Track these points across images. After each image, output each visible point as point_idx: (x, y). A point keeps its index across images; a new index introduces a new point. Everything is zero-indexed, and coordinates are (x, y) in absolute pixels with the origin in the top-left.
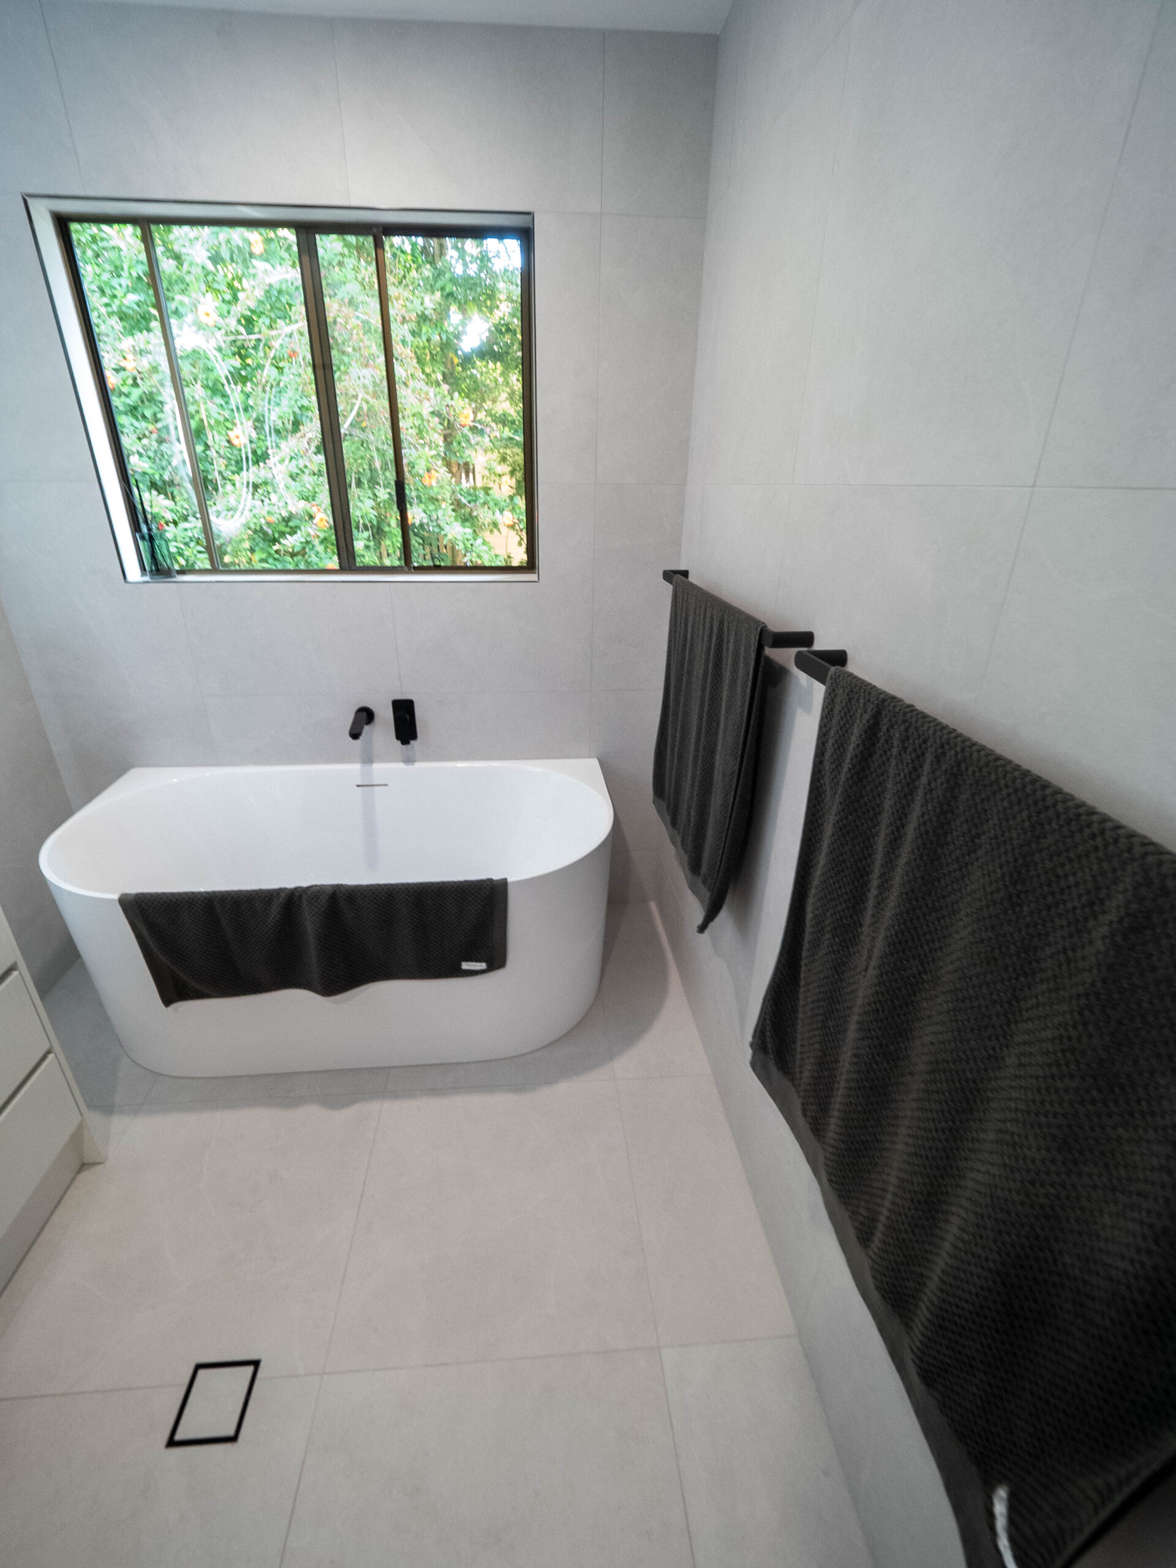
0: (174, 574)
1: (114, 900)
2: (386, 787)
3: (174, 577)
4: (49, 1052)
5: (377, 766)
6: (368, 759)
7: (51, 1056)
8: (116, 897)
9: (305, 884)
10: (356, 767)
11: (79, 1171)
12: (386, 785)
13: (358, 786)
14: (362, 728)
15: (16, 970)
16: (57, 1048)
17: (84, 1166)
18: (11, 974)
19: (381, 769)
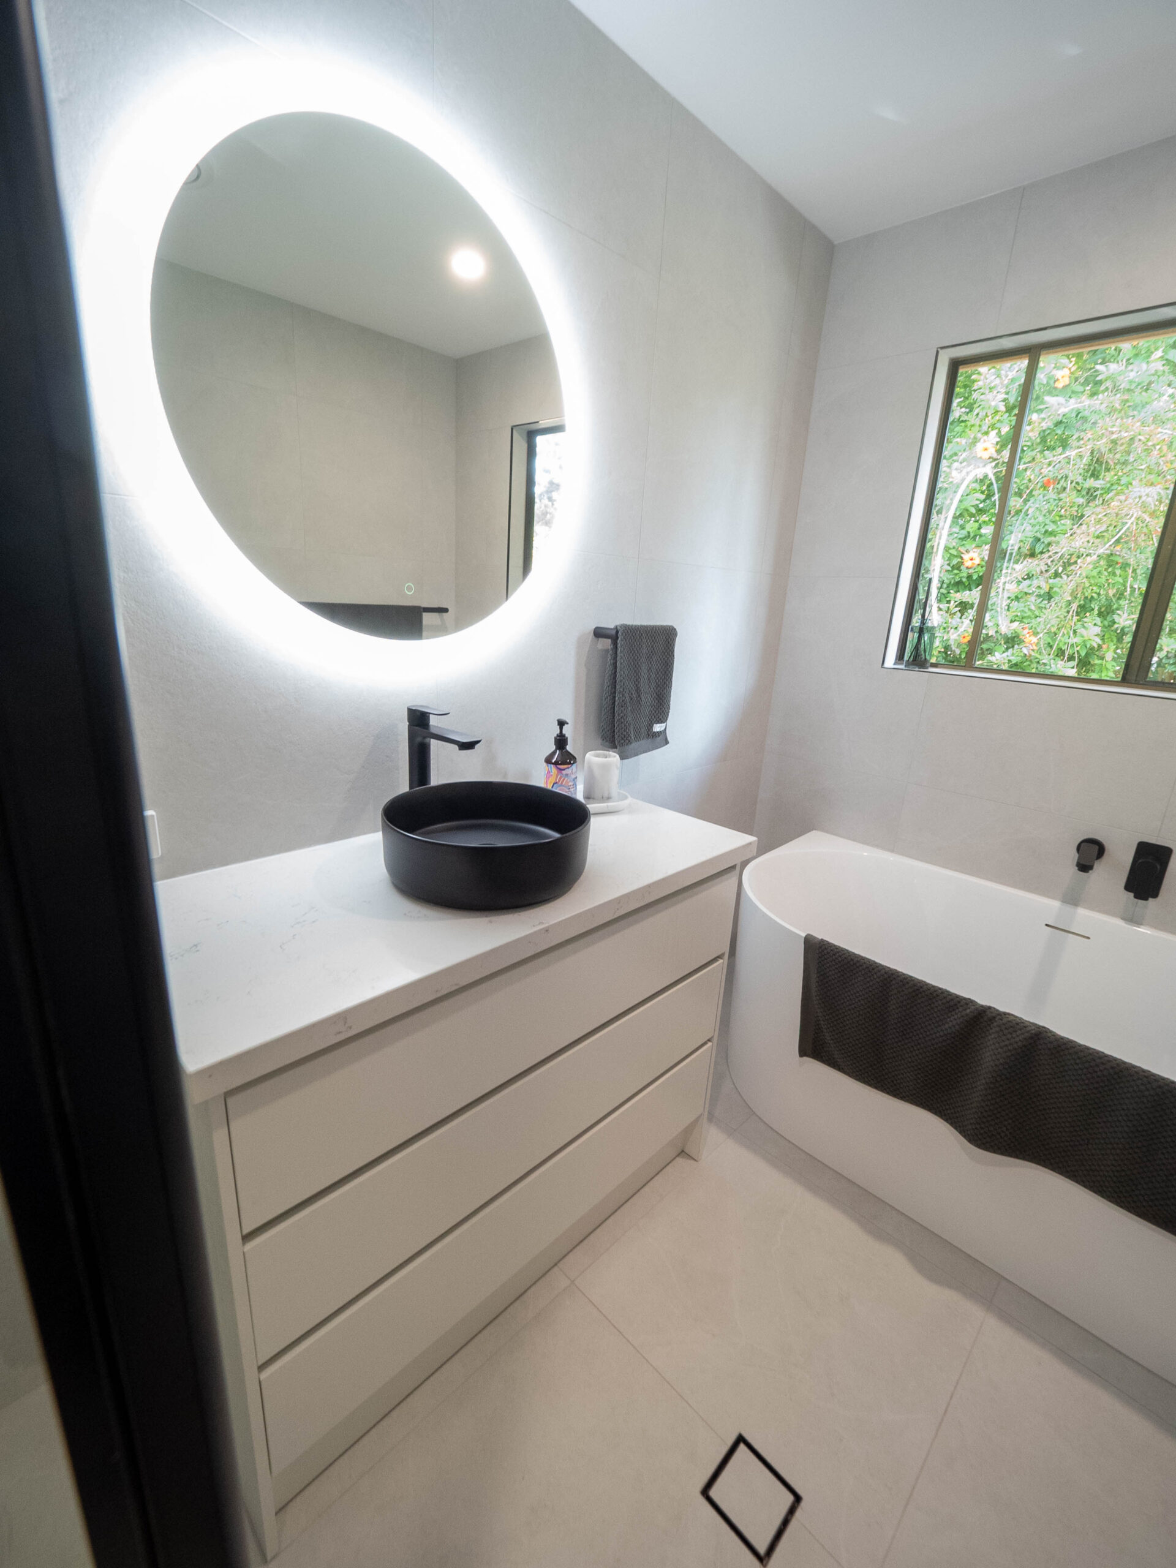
0: (928, 665)
1: (801, 936)
2: (1087, 940)
3: (927, 668)
4: (709, 1040)
5: (1081, 912)
6: (1072, 899)
7: (710, 1044)
8: (804, 935)
9: (1002, 1008)
10: (1056, 904)
11: (678, 1155)
12: (1089, 938)
13: (1047, 925)
14: (1094, 863)
15: (722, 959)
16: (715, 1040)
17: (682, 1153)
18: (718, 960)
19: (1085, 917)
